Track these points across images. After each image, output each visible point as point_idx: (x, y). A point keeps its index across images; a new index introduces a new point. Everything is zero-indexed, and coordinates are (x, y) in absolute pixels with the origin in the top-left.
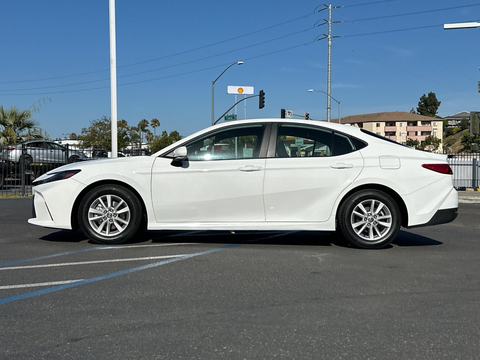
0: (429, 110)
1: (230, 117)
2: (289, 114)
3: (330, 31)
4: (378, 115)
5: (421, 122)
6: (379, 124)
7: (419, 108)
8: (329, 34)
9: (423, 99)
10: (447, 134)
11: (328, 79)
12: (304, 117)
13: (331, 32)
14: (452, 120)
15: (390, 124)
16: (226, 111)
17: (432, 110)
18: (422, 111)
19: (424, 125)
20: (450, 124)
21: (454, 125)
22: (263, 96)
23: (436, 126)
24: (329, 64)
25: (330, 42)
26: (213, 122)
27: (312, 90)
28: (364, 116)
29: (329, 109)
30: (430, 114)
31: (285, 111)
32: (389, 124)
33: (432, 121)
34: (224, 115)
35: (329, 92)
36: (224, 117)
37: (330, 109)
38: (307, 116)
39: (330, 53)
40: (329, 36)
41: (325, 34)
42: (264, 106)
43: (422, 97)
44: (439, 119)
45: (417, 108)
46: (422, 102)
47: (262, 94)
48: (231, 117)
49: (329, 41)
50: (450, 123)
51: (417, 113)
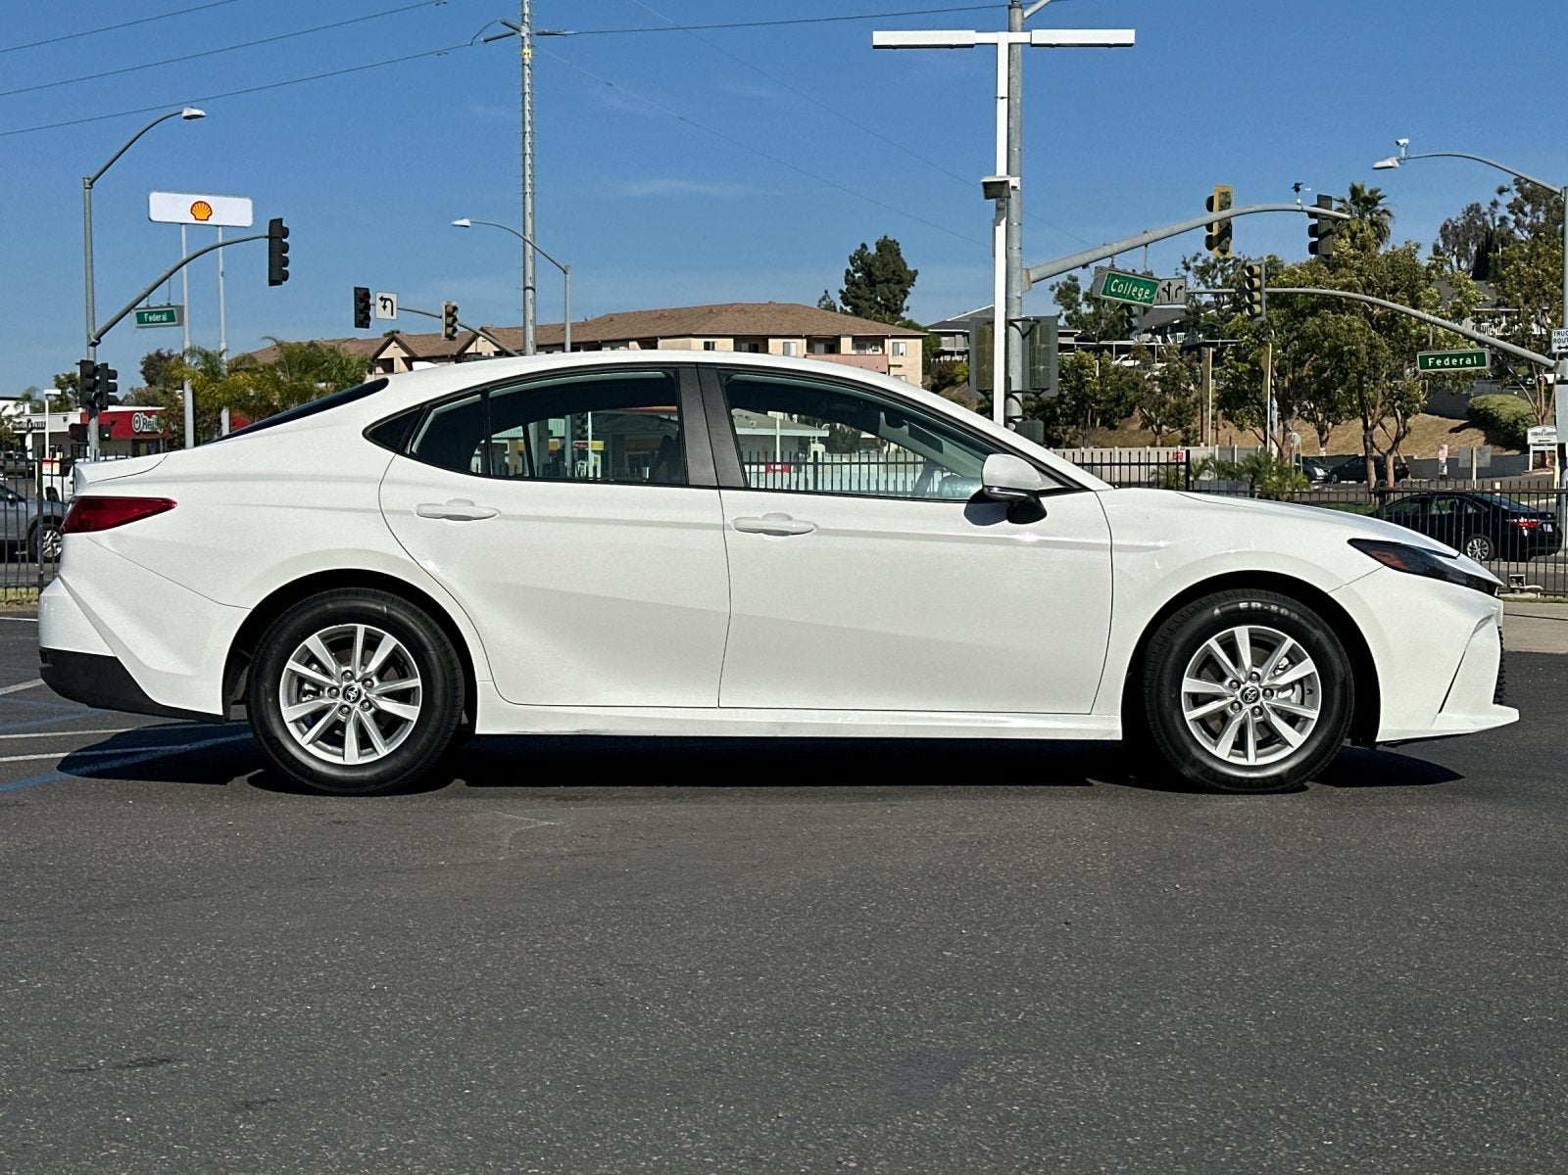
0: (879, 299)
1: (157, 313)
2: (385, 307)
3: (527, 11)
4: (712, 312)
5: (853, 342)
6: (713, 343)
7: (847, 289)
8: (523, 22)
9: (860, 259)
10: (936, 381)
11: (524, 184)
12: (441, 317)
13: (530, 16)
14: (953, 334)
15: (750, 345)
16: (143, 292)
17: (888, 300)
18: (857, 301)
19: (862, 352)
20: (946, 349)
21: (959, 353)
22: (284, 240)
23: (902, 354)
24: (528, 129)
25: (526, 50)
26: (91, 332)
27: (466, 222)
28: (661, 316)
29: (530, 292)
30: (883, 311)
31: (368, 295)
32: (745, 346)
33: (887, 337)
34: (133, 307)
35: (529, 231)
36: (134, 312)
37: (534, 290)
38: (449, 315)
39: (527, 90)
40: (525, 30)
41: (509, 22)
42: (285, 276)
43: (855, 254)
44: (912, 329)
45: (841, 291)
46: (856, 271)
47: (277, 233)
48: (161, 313)
49: (523, 47)
50: (947, 344)
51: (841, 308)
